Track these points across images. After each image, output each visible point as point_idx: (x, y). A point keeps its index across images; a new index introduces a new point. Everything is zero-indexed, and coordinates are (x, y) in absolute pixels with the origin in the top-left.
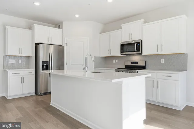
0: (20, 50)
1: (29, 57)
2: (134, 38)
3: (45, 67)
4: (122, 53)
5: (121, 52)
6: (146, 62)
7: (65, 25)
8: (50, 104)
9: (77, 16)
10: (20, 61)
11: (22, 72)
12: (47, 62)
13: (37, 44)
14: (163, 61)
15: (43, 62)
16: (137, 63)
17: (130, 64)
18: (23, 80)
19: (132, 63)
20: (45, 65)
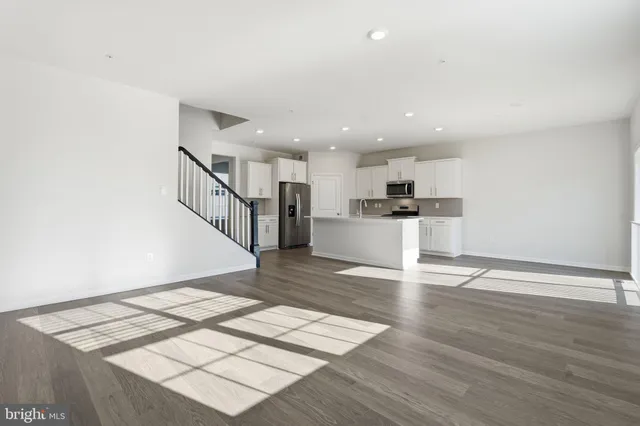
2: (405, 177)
3: (291, 213)
4: (389, 196)
5: (387, 194)
6: (418, 207)
7: (311, 156)
8: (313, 254)
9: (333, 148)
12: (293, 207)
13: (281, 184)
14: (437, 205)
16: (407, 208)
17: (398, 209)
18: (267, 230)
19: (401, 208)
20: (292, 210)
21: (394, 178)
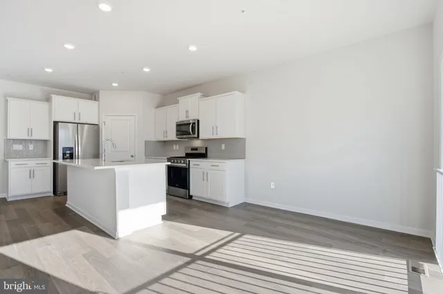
0: (30, 131)
1: (45, 141)
3: (68, 155)
4: (178, 137)
5: (177, 135)
6: (206, 148)
7: (102, 95)
8: (66, 205)
9: (115, 85)
10: (31, 147)
11: (32, 163)
12: (71, 149)
13: (56, 123)
14: (223, 147)
15: (64, 149)
16: (196, 149)
17: (190, 151)
18: (32, 174)
19: (192, 149)
20: (68, 152)
21: (182, 118)
